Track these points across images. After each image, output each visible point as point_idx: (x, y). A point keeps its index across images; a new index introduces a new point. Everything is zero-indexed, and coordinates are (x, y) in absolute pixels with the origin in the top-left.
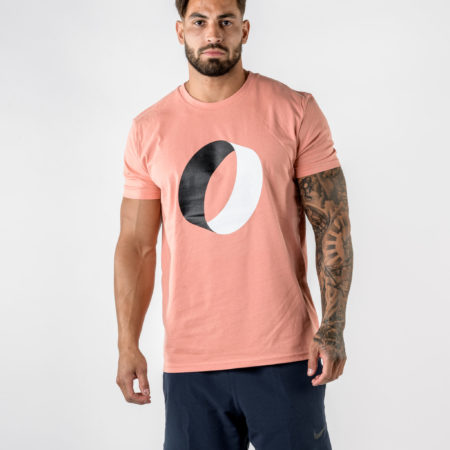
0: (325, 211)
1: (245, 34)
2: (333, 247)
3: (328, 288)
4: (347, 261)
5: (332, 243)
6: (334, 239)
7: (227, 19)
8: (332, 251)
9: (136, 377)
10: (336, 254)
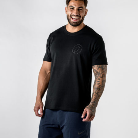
0: (98, 71)
1: (86, 13)
2: (99, 81)
3: (94, 93)
4: (102, 87)
5: (99, 80)
6: (100, 79)
7: (80, 8)
8: (98, 83)
9: (39, 109)
10: (99, 84)
